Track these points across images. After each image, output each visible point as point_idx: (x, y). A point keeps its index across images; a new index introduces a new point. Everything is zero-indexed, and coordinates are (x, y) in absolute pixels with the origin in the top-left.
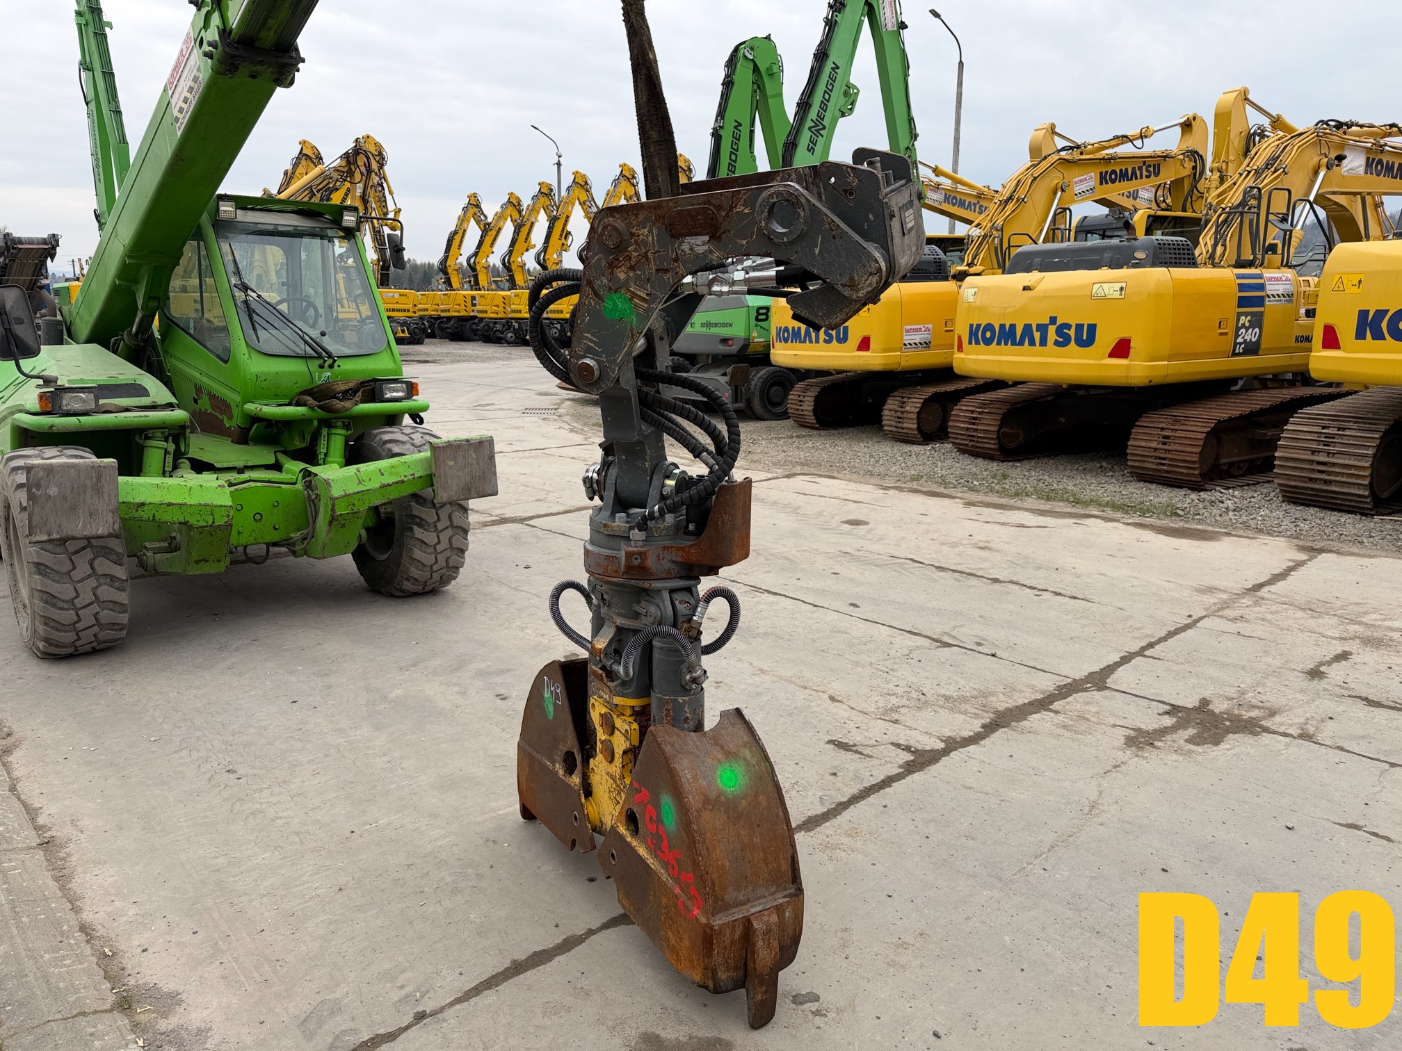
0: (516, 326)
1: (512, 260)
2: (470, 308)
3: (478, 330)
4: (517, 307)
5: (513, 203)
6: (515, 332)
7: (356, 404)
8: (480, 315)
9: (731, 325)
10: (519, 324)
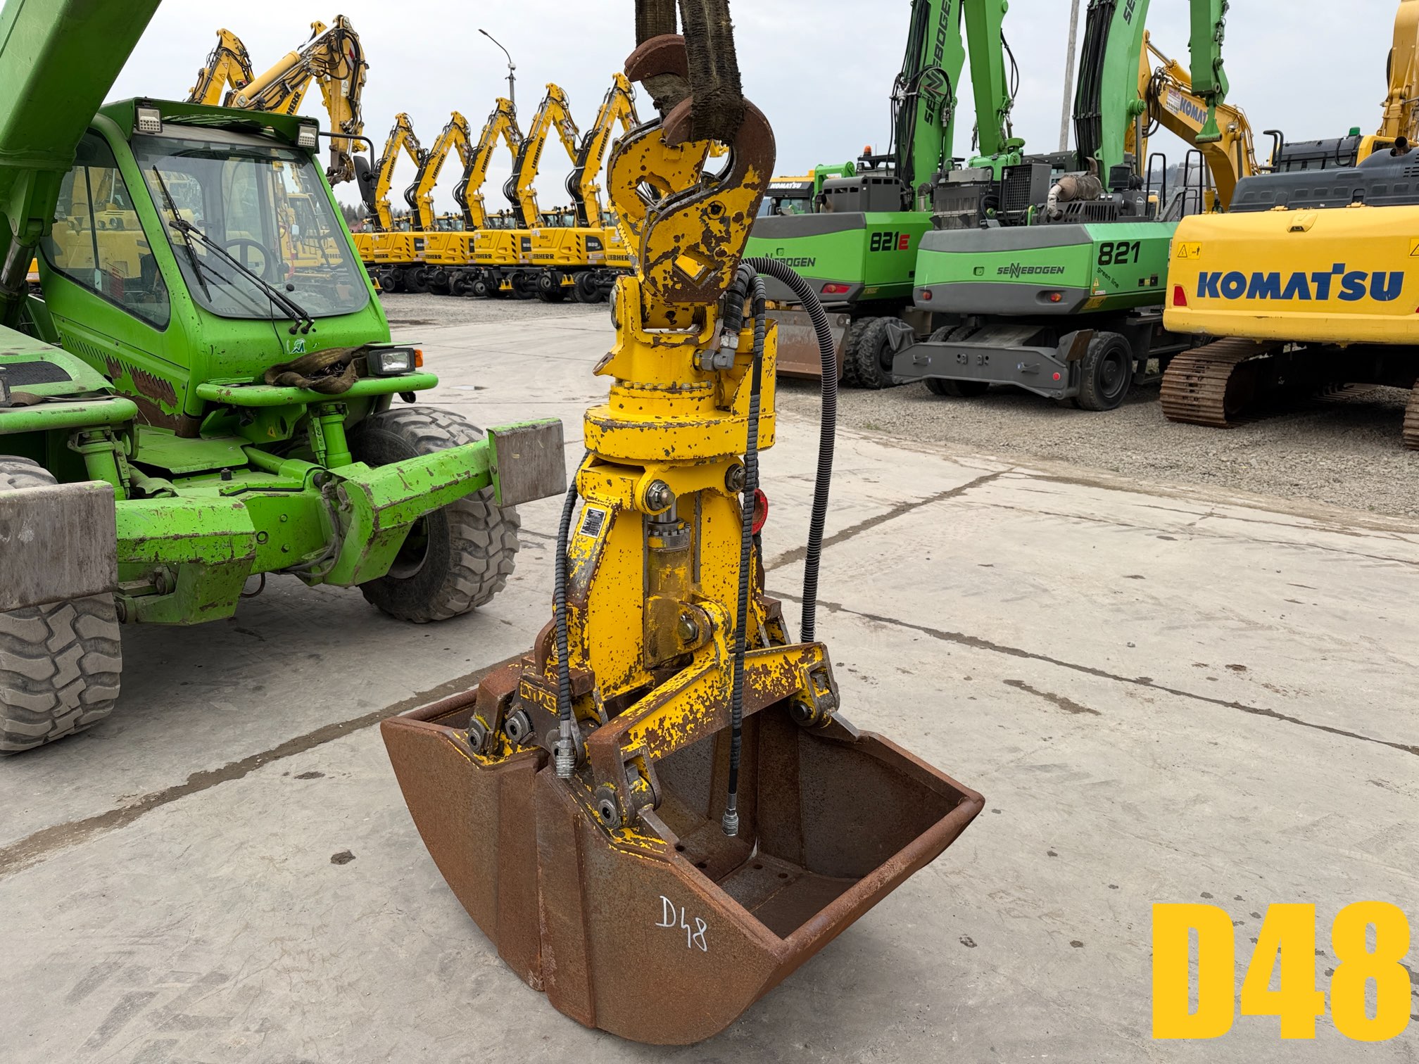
0: (486, 274)
1: (467, 193)
2: (413, 252)
3: (427, 279)
4: (487, 251)
5: (459, 126)
6: (484, 281)
7: (355, 381)
8: (429, 261)
9: (1061, 270)
10: (489, 271)
